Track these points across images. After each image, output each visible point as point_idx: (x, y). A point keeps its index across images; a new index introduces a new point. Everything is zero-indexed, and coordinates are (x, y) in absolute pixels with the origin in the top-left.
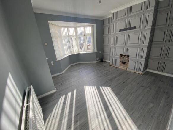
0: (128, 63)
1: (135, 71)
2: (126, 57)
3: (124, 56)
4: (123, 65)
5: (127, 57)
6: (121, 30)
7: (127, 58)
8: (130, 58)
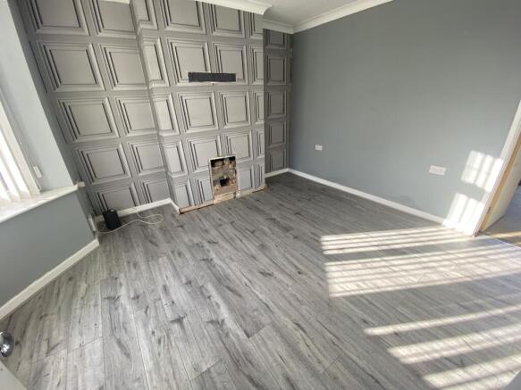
0: (235, 178)
1: (254, 190)
2: (227, 163)
3: (220, 163)
4: (225, 187)
5: (230, 163)
6: (194, 77)
7: (230, 166)
8: (237, 162)
